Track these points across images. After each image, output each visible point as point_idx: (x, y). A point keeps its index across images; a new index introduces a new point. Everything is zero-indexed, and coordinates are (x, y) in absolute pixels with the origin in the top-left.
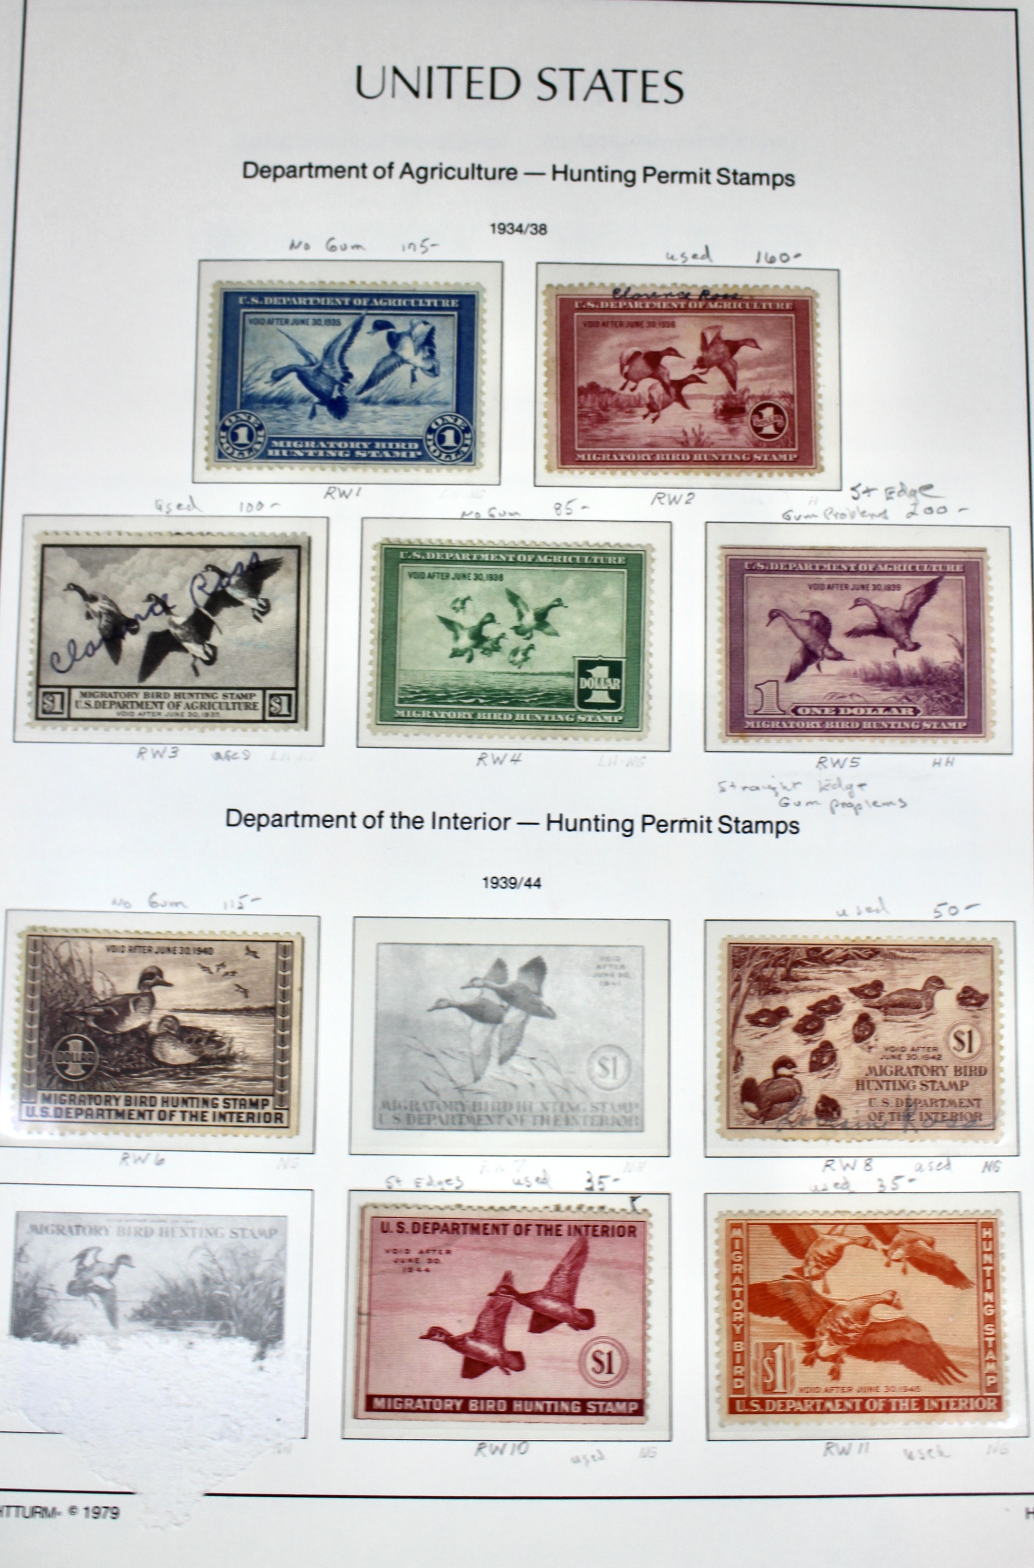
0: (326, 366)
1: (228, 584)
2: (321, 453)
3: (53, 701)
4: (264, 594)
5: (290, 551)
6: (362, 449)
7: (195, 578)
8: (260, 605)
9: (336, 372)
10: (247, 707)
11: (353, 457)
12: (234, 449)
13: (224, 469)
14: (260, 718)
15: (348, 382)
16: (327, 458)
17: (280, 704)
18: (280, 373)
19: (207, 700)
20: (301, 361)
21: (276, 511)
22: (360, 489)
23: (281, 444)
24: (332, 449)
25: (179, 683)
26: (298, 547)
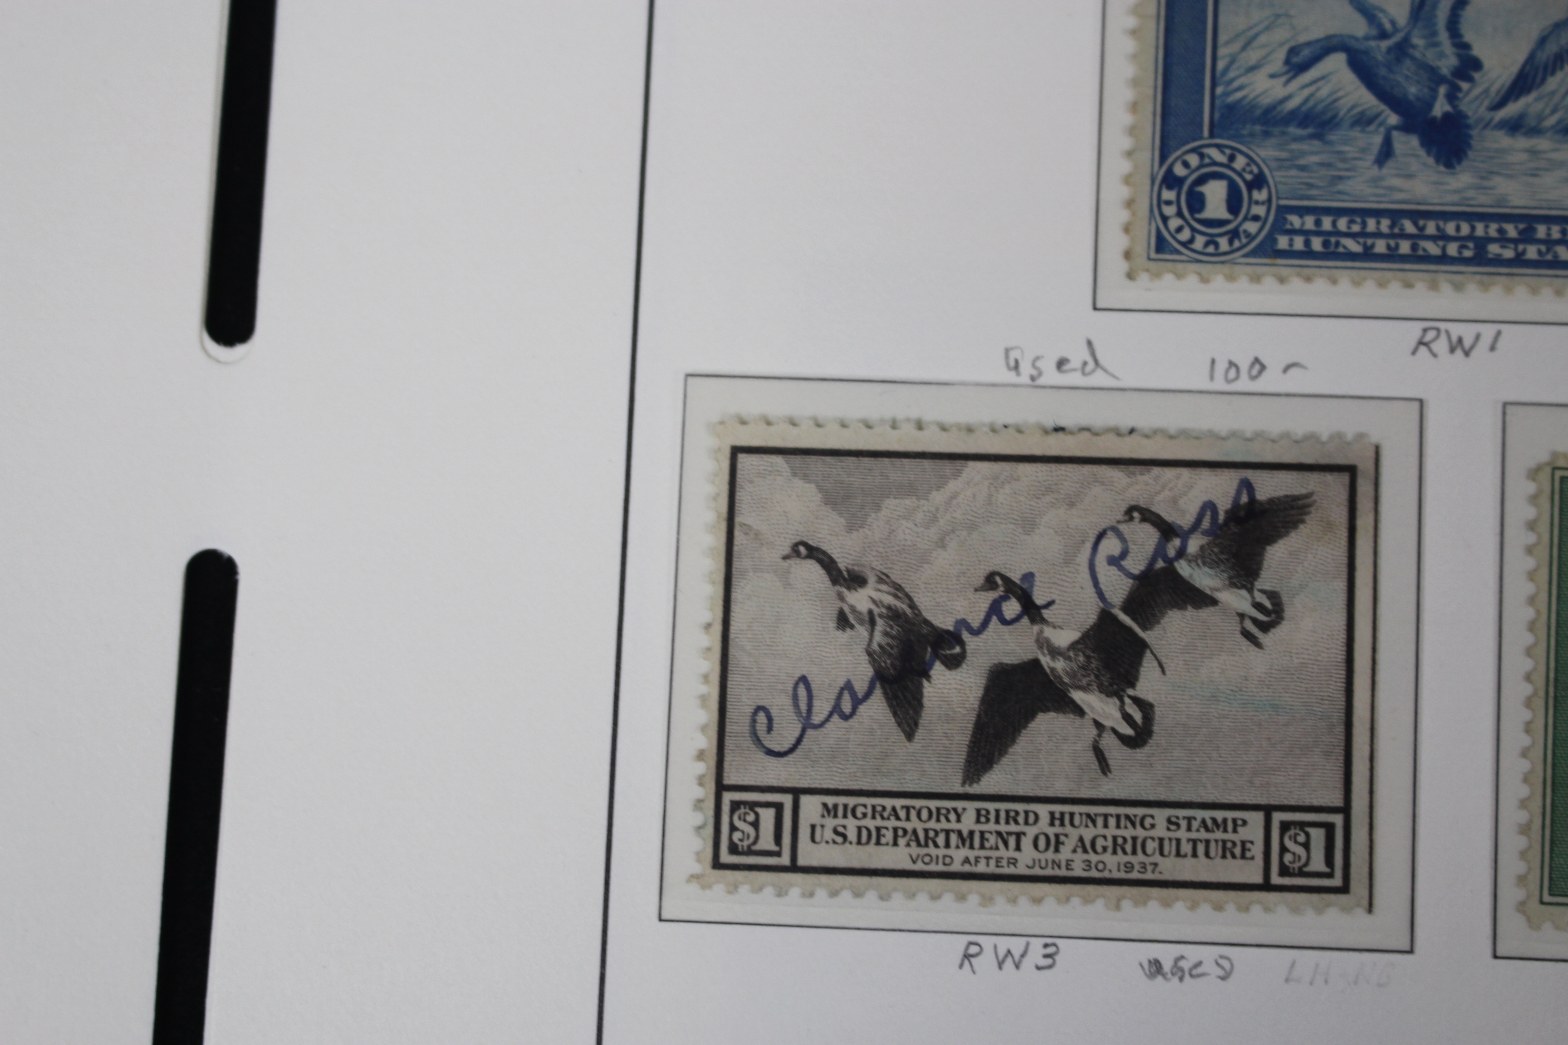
0: (1418, 41)
1: (1181, 553)
2: (1405, 247)
3: (756, 825)
4: (1266, 580)
5: (1329, 477)
6: (1503, 239)
7: (1101, 536)
8: (1258, 606)
9: (1442, 55)
10: (1226, 851)
11: (1481, 259)
12: (1193, 230)
13: (1169, 278)
14: (1258, 879)
15: (1470, 79)
16: (1418, 258)
17: (1306, 846)
18: (1306, 53)
19: (1128, 833)
20: (1358, 27)
21: (1294, 382)
22: (1499, 333)
23: (1309, 222)
24: (1433, 238)
25: (1060, 789)
26: (1351, 470)
